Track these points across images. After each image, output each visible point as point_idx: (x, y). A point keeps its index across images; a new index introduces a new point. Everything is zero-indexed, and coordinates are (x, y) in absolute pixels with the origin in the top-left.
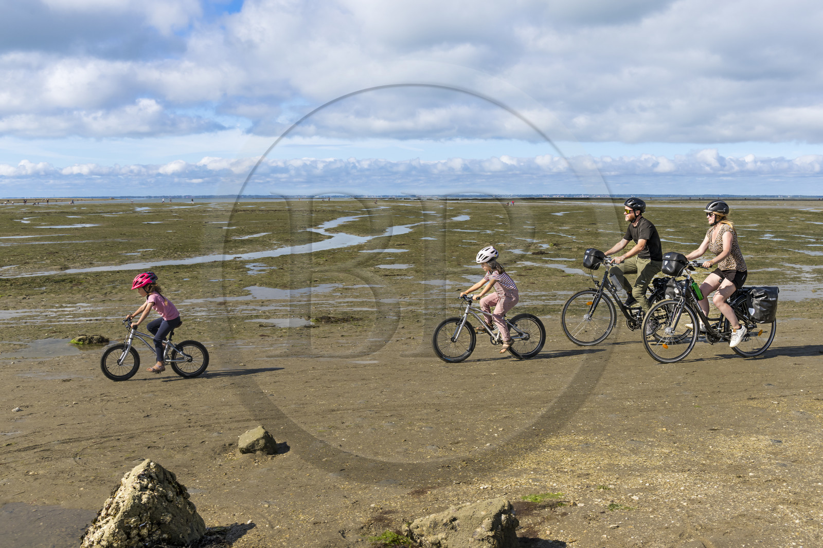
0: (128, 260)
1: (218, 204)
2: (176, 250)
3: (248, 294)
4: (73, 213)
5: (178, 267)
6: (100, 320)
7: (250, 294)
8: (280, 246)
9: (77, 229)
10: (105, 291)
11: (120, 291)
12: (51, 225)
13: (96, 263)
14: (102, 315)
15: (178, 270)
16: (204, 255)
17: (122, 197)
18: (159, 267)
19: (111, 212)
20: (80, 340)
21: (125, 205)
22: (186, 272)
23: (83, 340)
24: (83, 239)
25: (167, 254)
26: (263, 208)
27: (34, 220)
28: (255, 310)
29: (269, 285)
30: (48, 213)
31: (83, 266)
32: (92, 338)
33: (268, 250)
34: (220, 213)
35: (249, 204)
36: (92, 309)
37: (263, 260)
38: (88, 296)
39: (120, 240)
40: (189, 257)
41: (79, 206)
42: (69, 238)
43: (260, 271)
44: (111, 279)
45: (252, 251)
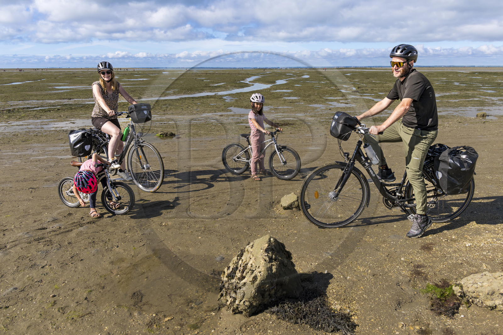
0: (168, 95)
1: (197, 71)
2: (188, 90)
3: (231, 111)
4: (136, 74)
5: (193, 98)
6: (166, 124)
7: (232, 111)
8: (233, 89)
9: (140, 81)
10: (164, 109)
11: (171, 109)
12: (128, 79)
13: (154, 96)
14: (166, 121)
15: (193, 100)
16: (201, 92)
17: (155, 68)
18: (184, 98)
19: (152, 74)
20: (161, 134)
21: (157, 71)
22: (197, 100)
23: (163, 134)
24: (145, 85)
25: (185, 92)
26: (217, 72)
27: (120, 77)
28: (238, 119)
29: (238, 107)
30: (126, 74)
31: (148, 97)
32: (167, 133)
33: (228, 90)
34: (200, 75)
35: (210, 71)
36: (160, 118)
37: (229, 95)
38: (156, 112)
39: (161, 86)
40: (194, 93)
41: (138, 71)
42: (138, 85)
43: (231, 100)
44: (164, 103)
45: (221, 91)
